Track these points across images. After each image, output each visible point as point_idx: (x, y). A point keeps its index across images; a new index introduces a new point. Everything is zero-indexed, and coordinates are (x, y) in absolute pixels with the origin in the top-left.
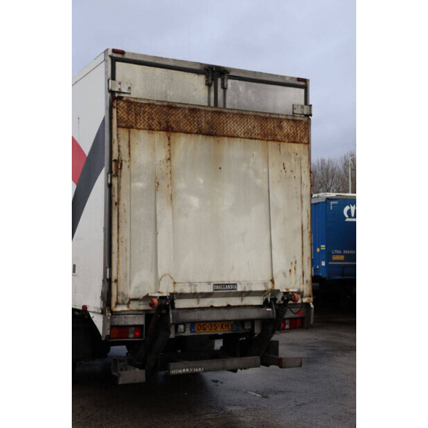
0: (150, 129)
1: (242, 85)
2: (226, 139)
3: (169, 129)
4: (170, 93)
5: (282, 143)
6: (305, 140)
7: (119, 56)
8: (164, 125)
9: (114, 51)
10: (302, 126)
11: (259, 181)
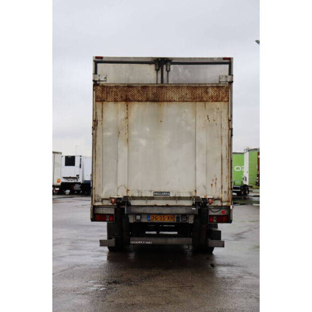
0: (116, 101)
1: (180, 68)
2: (166, 103)
3: (127, 100)
4: (131, 78)
5: (207, 103)
6: (226, 99)
7: (100, 60)
8: (124, 98)
9: (97, 58)
10: (223, 90)
11: (189, 128)
